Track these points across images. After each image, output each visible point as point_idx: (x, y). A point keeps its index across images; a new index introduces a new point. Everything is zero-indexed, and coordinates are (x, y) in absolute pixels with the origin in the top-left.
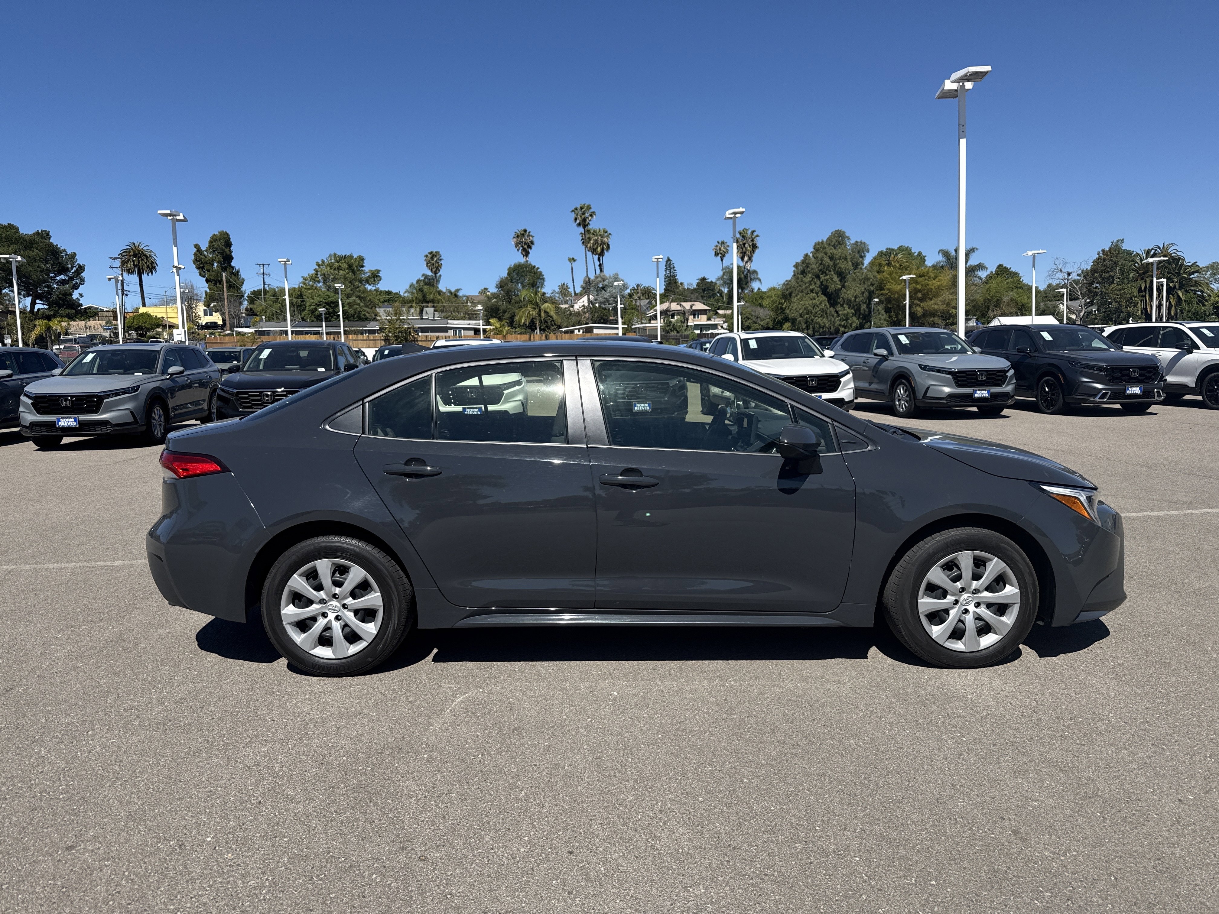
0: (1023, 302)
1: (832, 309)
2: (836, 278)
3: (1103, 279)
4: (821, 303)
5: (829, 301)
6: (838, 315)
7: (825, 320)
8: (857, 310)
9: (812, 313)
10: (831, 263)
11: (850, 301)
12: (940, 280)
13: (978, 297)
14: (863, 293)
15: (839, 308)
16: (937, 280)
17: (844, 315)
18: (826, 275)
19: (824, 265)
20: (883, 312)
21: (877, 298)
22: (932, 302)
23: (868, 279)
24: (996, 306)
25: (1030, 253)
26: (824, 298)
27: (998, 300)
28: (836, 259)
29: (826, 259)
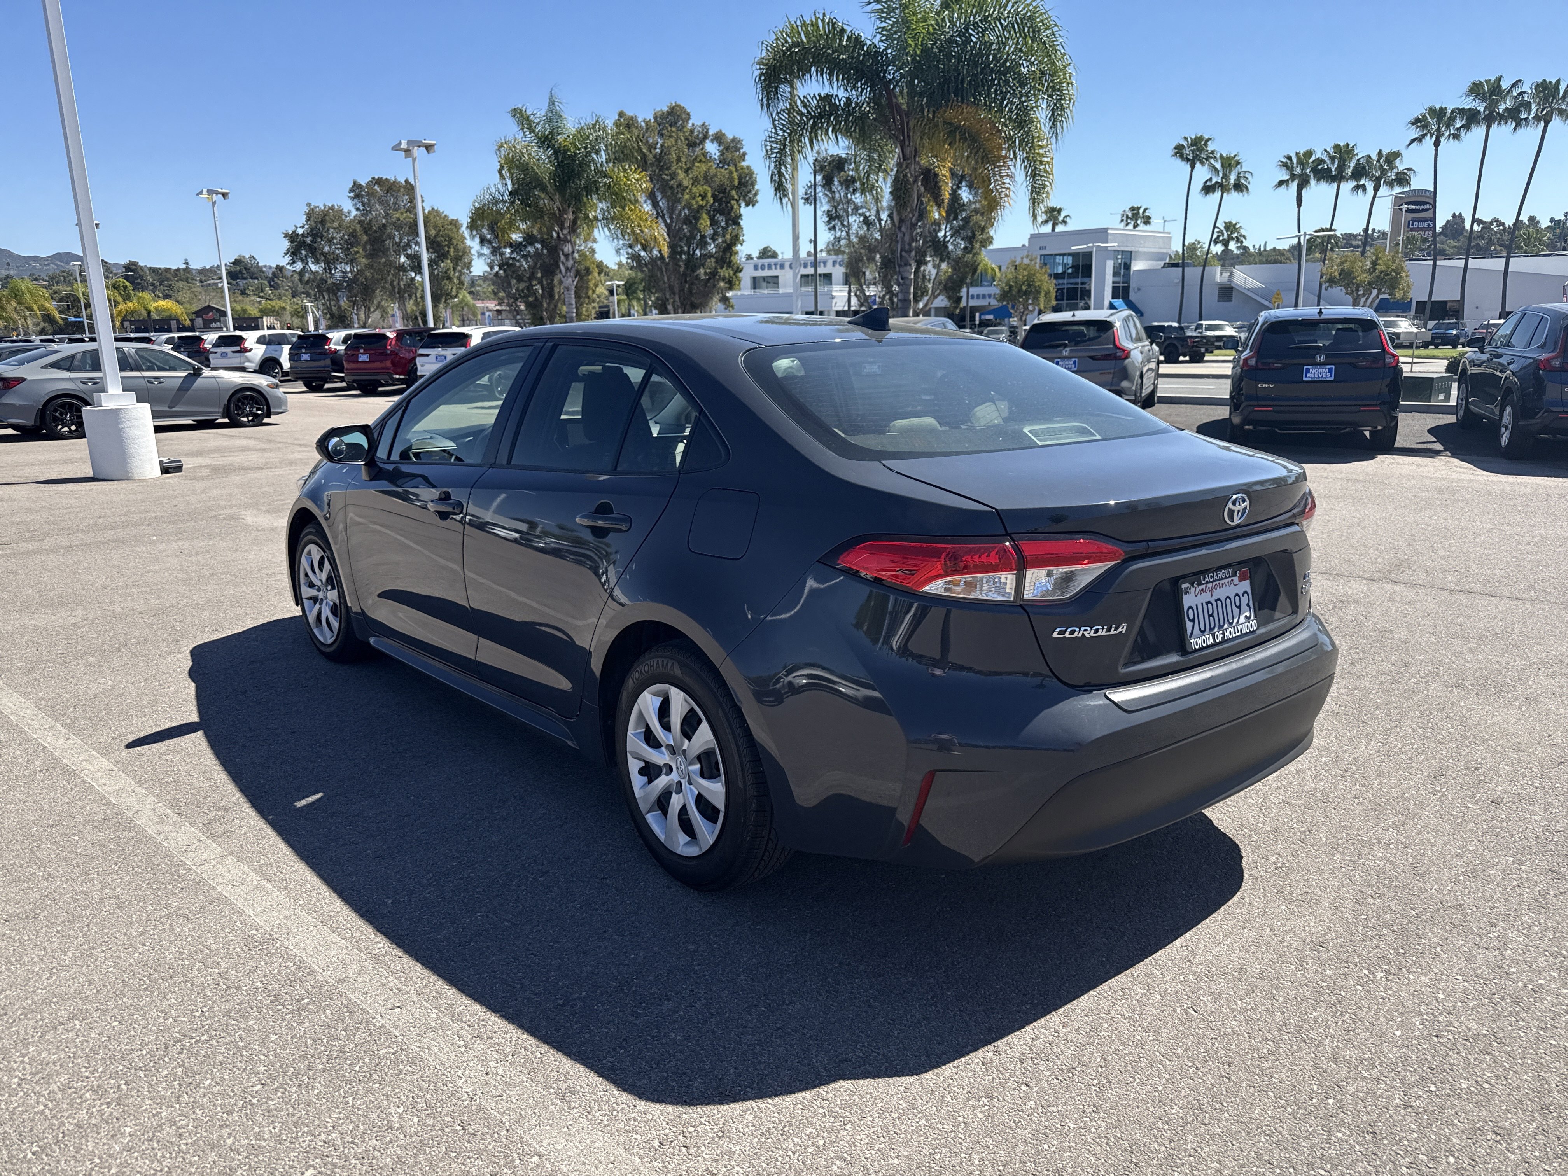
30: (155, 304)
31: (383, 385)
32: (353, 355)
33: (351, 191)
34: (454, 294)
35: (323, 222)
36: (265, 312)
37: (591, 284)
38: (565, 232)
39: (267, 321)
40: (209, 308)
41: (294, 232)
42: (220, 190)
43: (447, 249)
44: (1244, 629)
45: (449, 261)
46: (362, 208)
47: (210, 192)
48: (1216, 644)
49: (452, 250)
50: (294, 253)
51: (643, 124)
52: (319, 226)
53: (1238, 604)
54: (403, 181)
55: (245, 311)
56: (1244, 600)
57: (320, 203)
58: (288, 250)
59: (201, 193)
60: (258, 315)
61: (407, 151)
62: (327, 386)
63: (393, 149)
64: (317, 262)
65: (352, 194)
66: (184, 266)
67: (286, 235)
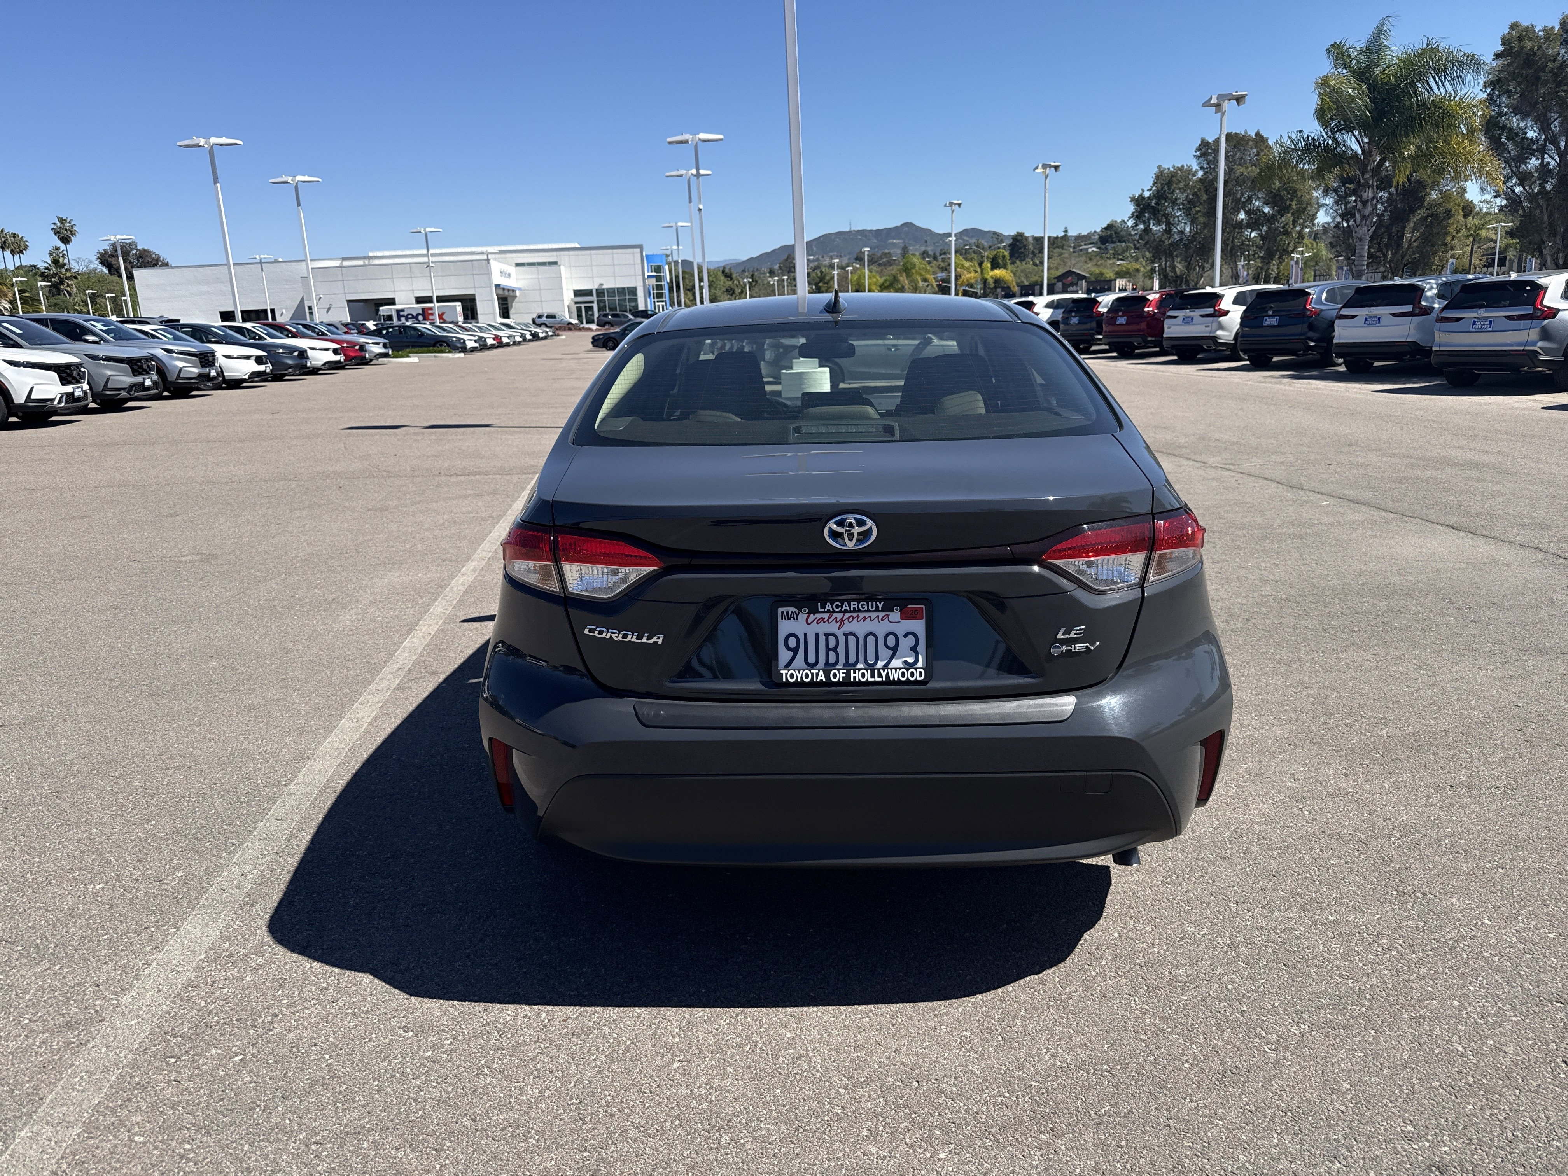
30: (992, 273)
31: (1138, 348)
32: (1112, 318)
33: (1197, 150)
34: (1291, 249)
35: (1169, 183)
36: (1120, 275)
37: (1451, 230)
38: (1367, 176)
39: (1120, 283)
40: (1070, 273)
41: (1141, 196)
42: (1053, 164)
43: (1288, 203)
45: (1289, 215)
46: (1205, 166)
47: (1045, 166)
48: (830, 684)
49: (1294, 203)
50: (1138, 216)
51: (1541, 33)
52: (1166, 188)
53: (892, 645)
54: (1253, 135)
55: (1102, 274)
57: (1168, 165)
58: (1133, 214)
59: (1037, 168)
60: (1113, 278)
61: (1218, 106)
62: (1094, 348)
63: (1204, 105)
64: (1159, 223)
65: (1198, 153)
66: (1063, 234)
67: (1133, 199)
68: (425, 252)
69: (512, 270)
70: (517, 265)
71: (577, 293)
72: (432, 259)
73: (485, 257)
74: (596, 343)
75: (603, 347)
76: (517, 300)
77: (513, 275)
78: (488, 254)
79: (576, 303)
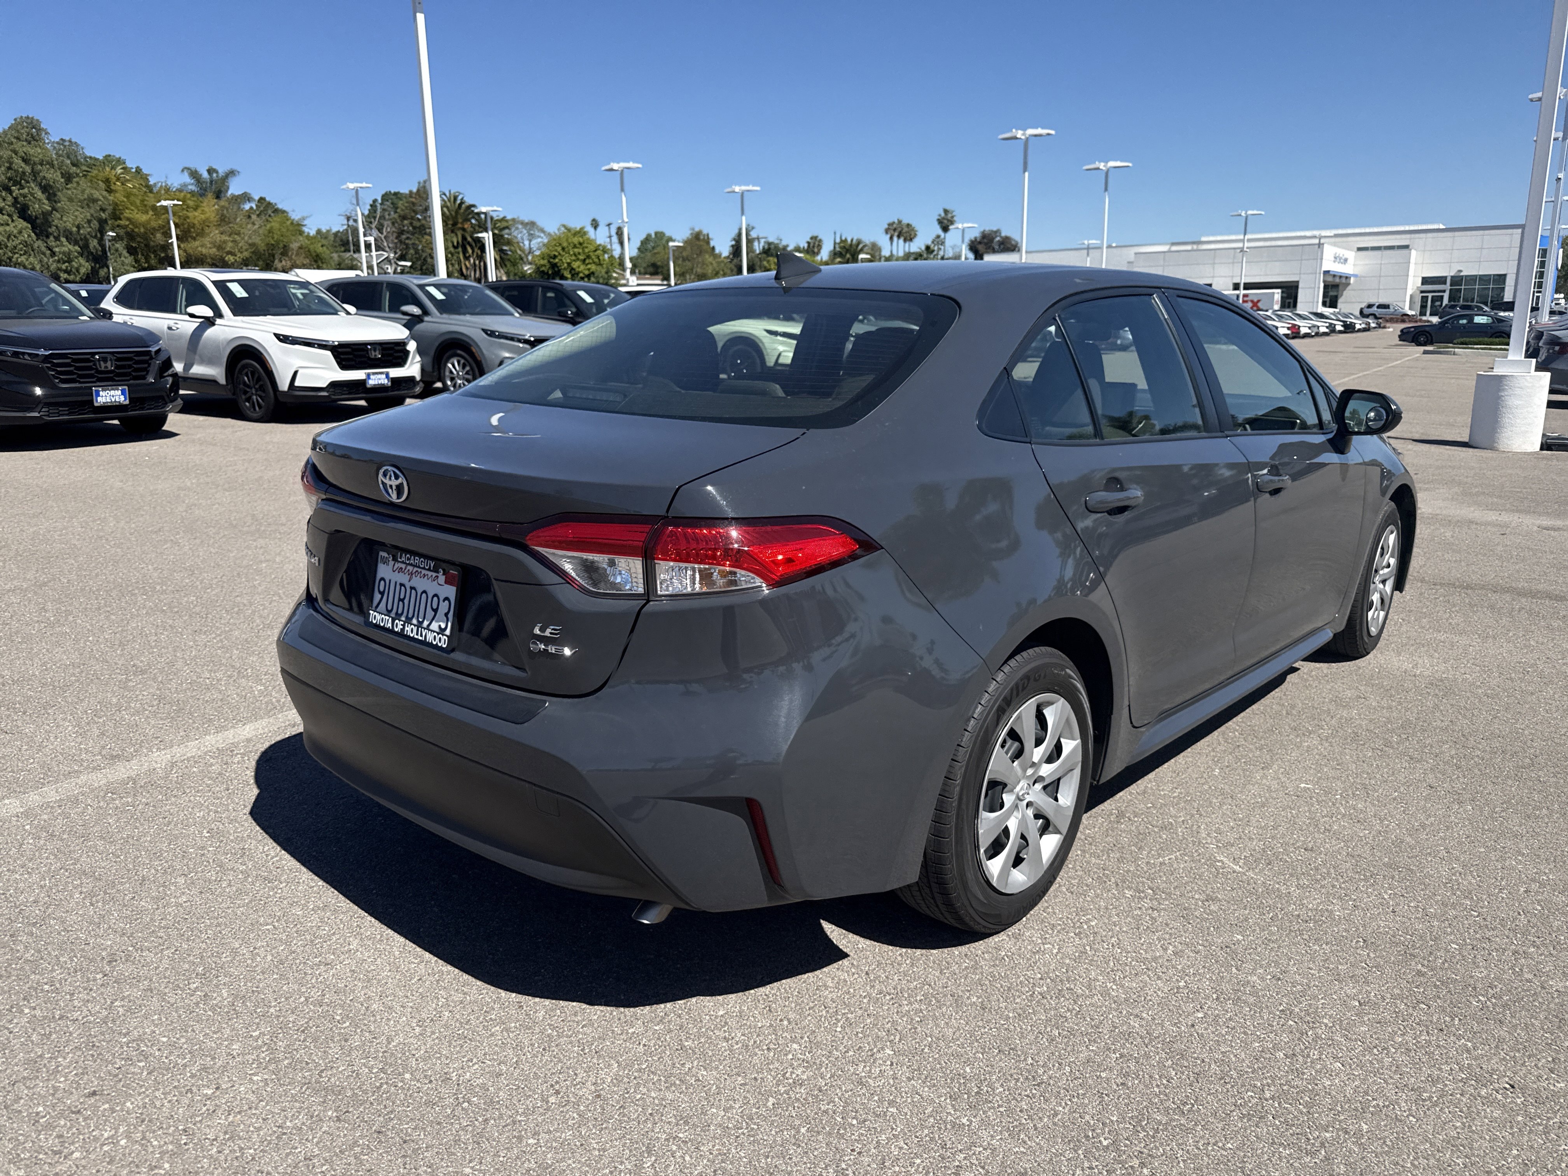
0: (318, 251)
1: (40, 243)
2: (39, 194)
3: (414, 228)
4: (20, 232)
5: (34, 228)
6: (53, 254)
7: (32, 259)
8: (85, 247)
9: (7, 247)
10: (28, 169)
11: (71, 233)
12: (203, 212)
13: (257, 240)
14: (89, 222)
15: (51, 242)
16: (199, 211)
17: (64, 253)
18: (22, 188)
19: (16, 171)
20: (125, 253)
21: (113, 230)
22: (197, 243)
23: (95, 201)
24: (283, 254)
25: (351, 186)
26: (22, 224)
27: (285, 246)
28: (35, 163)
29: (18, 162)
44: (430, 637)
48: (391, 631)
53: (435, 607)
56: (444, 607)
68: (1241, 237)
69: (1351, 255)
70: (1359, 249)
71: (1425, 281)
72: (1247, 244)
73: (1316, 241)
74: (1404, 337)
75: (1412, 342)
76: (1349, 287)
77: (1351, 261)
78: (1320, 238)
79: (1422, 292)
